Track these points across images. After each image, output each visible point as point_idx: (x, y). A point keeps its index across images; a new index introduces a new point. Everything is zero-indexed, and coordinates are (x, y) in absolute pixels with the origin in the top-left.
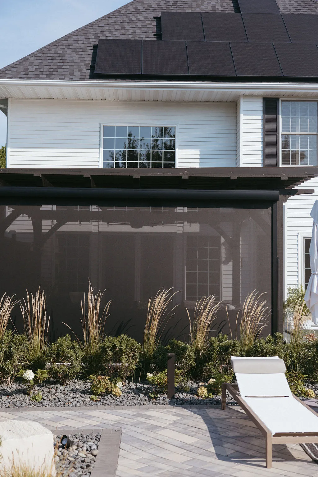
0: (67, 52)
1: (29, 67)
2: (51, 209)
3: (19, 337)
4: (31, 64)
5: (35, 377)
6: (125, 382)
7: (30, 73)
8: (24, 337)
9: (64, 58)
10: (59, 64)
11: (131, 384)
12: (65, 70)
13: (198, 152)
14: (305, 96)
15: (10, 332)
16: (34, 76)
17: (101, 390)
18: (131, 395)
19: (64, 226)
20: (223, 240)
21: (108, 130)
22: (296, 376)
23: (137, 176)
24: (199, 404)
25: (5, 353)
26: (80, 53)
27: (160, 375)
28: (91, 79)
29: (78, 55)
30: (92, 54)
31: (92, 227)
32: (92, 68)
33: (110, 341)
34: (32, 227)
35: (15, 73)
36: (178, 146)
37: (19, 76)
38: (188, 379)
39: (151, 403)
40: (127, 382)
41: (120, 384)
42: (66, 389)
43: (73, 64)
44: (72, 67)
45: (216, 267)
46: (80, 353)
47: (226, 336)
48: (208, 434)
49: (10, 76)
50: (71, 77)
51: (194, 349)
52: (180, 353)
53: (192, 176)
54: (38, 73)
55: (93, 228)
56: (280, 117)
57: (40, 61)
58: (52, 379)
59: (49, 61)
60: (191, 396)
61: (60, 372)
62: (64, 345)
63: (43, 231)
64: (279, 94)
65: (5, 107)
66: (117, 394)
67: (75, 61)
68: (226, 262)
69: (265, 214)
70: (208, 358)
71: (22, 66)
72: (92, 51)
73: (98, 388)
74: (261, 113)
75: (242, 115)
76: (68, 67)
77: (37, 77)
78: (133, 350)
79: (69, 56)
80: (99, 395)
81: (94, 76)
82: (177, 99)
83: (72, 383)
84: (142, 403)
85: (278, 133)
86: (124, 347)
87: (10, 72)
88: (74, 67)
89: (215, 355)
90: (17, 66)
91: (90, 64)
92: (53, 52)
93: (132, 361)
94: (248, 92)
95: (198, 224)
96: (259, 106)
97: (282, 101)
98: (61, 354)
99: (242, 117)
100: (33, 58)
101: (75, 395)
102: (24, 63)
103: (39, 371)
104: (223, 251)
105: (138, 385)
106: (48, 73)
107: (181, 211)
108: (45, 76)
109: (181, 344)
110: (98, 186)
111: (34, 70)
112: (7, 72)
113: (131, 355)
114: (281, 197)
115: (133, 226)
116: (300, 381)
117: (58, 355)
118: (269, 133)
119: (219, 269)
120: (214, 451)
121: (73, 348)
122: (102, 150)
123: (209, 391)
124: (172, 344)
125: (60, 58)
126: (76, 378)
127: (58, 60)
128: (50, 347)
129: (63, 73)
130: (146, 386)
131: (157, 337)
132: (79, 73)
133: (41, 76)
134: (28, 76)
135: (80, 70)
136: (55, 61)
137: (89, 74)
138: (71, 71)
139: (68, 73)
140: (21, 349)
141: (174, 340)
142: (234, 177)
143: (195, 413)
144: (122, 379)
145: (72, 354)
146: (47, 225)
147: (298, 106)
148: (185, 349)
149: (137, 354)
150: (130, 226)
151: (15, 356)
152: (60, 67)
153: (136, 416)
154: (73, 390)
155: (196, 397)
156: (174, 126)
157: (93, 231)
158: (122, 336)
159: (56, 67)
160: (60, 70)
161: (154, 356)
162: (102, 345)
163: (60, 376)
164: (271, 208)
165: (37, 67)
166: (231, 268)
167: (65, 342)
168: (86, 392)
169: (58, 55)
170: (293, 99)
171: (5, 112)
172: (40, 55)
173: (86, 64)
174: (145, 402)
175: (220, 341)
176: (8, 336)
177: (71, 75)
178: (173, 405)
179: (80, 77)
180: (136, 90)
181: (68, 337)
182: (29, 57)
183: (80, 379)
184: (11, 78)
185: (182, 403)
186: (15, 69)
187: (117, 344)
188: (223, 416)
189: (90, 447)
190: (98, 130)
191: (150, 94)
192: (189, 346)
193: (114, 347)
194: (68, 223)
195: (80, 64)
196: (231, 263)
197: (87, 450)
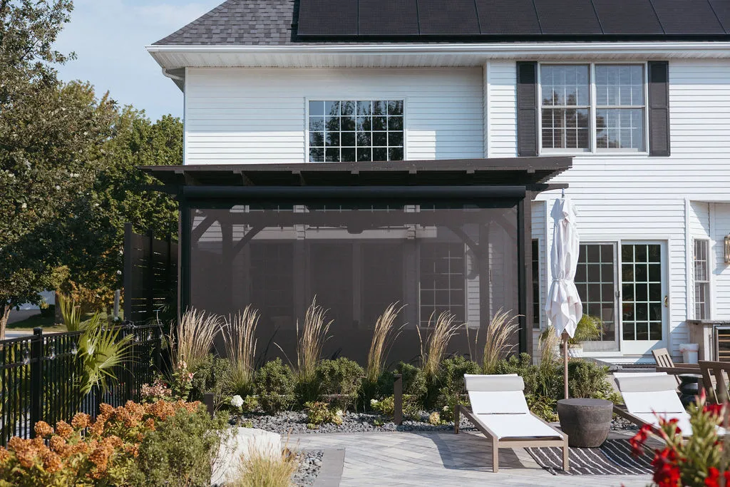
0: (261, 6)
1: (212, 27)
2: (242, 211)
3: (223, 361)
4: (215, 23)
5: (244, 403)
6: (346, 412)
7: (214, 36)
8: (228, 361)
9: (257, 14)
10: (251, 23)
11: (353, 414)
12: (259, 31)
13: (434, 133)
14: (571, 58)
15: (212, 356)
16: (219, 40)
17: (319, 418)
18: (353, 424)
19: (261, 232)
20: (467, 248)
21: (315, 106)
22: (543, 401)
23: (355, 171)
24: (431, 430)
25: (207, 380)
26: (278, 7)
27: (387, 400)
28: (292, 43)
29: (275, 10)
30: (293, 7)
31: (297, 232)
32: (294, 27)
33: (326, 365)
34: (221, 235)
35: (195, 36)
36: (407, 126)
37: (201, 40)
38: (419, 409)
39: (376, 429)
40: (348, 412)
41: (340, 413)
42: (279, 420)
43: (269, 22)
44: (267, 27)
45: (460, 283)
46: (294, 378)
47: (462, 358)
48: (438, 451)
49: (189, 40)
50: (267, 40)
51: (425, 373)
52: (409, 377)
53: (421, 170)
54: (224, 35)
55: (298, 234)
56: (539, 86)
57: (226, 19)
58: (261, 411)
59: (238, 19)
60: (422, 423)
61: (271, 400)
62: (275, 369)
63: (234, 239)
64: (538, 57)
65: (181, 79)
66: (337, 422)
67: (271, 19)
68: (472, 277)
69: (510, 214)
70: (442, 383)
71: (203, 27)
72: (293, 3)
73: (315, 416)
74: (514, 81)
75: (489, 85)
76: (262, 26)
77: (223, 41)
78: (354, 374)
79: (263, 11)
80: (316, 424)
81: (296, 39)
82: (405, 64)
83: (283, 413)
84: (366, 430)
85: (537, 107)
86: (344, 371)
87: (188, 35)
88: (271, 27)
89: (449, 379)
90: (196, 27)
91: (291, 23)
92: (243, 6)
93: (352, 386)
94: (496, 55)
95: (435, 227)
96: (511, 72)
97: (541, 65)
98: (273, 379)
99: (490, 87)
100: (217, 15)
101: (289, 425)
102: (206, 23)
103: (248, 396)
104: (469, 261)
105: (361, 414)
106: (237, 35)
107: (413, 211)
108: (234, 40)
109: (411, 367)
110: (309, 183)
111: (218, 31)
112: (185, 35)
113: (352, 381)
114: (528, 193)
115: (351, 231)
116: (547, 406)
117: (268, 380)
118: (525, 107)
119: (462, 285)
120: (442, 463)
121: (285, 373)
122: (307, 132)
123: (442, 418)
124: (400, 367)
125: (252, 15)
126: (289, 409)
127: (249, 17)
128: (259, 372)
129: (257, 35)
130: (370, 416)
131: (382, 361)
132: (278, 35)
133: (229, 40)
134: (213, 40)
135: (279, 31)
136: (245, 18)
137: (290, 36)
138: (267, 31)
139: (263, 35)
140: (225, 375)
141: (401, 362)
142: (470, 171)
143: (424, 436)
144: (342, 408)
145: (284, 379)
146: (239, 232)
147: (564, 72)
148: (414, 373)
149: (359, 380)
150: (346, 231)
151: (219, 384)
152: (253, 27)
153: (360, 439)
154: (286, 421)
155: (427, 424)
156: (402, 99)
157: (298, 239)
158: (341, 359)
159: (247, 27)
160: (252, 31)
161: (380, 382)
162: (318, 369)
163: (271, 405)
164: (516, 206)
165: (222, 27)
166: (478, 284)
167: (275, 366)
168: (302, 421)
169: (249, 11)
170: (556, 63)
171: (181, 85)
172: (226, 10)
173: (286, 22)
174: (369, 429)
175: (455, 363)
176: (209, 361)
177: (267, 38)
178: (401, 431)
179: (278, 39)
180: (351, 56)
181: (279, 360)
182: (212, 14)
183: (293, 410)
184: (191, 43)
185: (411, 429)
186: (195, 32)
187: (337, 368)
188: (456, 439)
189: (313, 461)
190: (302, 106)
191: (369, 59)
192: (419, 369)
193: (332, 371)
194: (266, 228)
195: (278, 22)
196: (478, 278)
197: (310, 463)
